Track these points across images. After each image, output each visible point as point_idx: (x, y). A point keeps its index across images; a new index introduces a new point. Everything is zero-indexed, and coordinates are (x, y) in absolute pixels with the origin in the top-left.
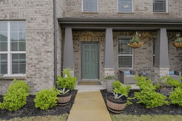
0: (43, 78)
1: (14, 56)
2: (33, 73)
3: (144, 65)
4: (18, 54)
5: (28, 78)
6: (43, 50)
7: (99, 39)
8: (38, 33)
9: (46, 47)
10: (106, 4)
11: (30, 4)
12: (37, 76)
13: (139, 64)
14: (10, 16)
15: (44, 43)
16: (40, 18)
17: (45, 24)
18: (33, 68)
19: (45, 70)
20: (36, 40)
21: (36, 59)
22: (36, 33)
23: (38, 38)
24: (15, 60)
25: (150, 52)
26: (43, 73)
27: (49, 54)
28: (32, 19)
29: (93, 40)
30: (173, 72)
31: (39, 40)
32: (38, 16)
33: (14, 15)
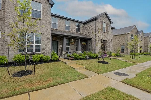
0: (47, 54)
1: (36, 46)
2: (44, 52)
3: (73, 50)
4: (37, 45)
5: (42, 53)
6: (47, 44)
7: (58, 40)
8: (46, 38)
9: (49, 43)
10: (61, 26)
11: (43, 28)
12: (46, 53)
13: (72, 50)
14: (36, 31)
15: (48, 42)
16: (47, 34)
17: (48, 35)
18: (44, 50)
19: (48, 51)
20: (45, 41)
21: (45, 47)
22: (45, 38)
23: (46, 40)
24: (36, 47)
25: (75, 46)
26: (47, 52)
27: (49, 46)
28: (44, 33)
29: (56, 40)
30: (81, 52)
31: (46, 41)
32: (46, 33)
33: (37, 31)
